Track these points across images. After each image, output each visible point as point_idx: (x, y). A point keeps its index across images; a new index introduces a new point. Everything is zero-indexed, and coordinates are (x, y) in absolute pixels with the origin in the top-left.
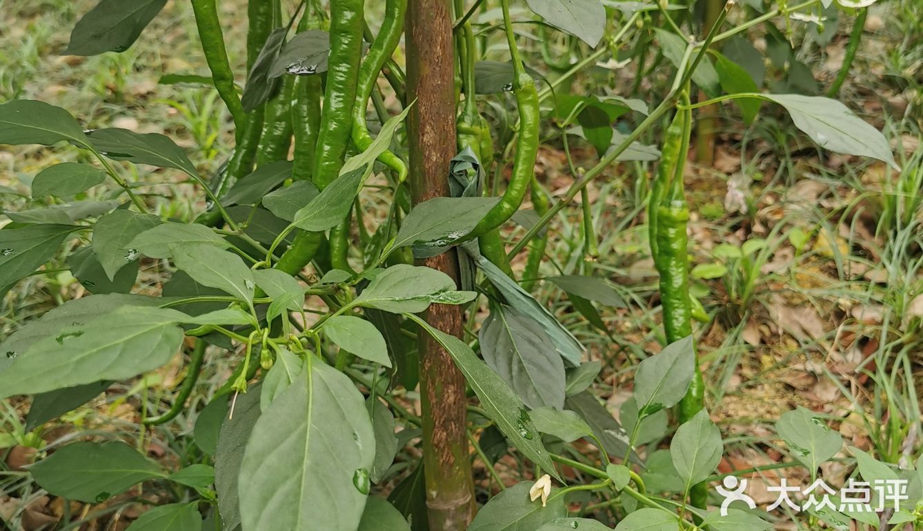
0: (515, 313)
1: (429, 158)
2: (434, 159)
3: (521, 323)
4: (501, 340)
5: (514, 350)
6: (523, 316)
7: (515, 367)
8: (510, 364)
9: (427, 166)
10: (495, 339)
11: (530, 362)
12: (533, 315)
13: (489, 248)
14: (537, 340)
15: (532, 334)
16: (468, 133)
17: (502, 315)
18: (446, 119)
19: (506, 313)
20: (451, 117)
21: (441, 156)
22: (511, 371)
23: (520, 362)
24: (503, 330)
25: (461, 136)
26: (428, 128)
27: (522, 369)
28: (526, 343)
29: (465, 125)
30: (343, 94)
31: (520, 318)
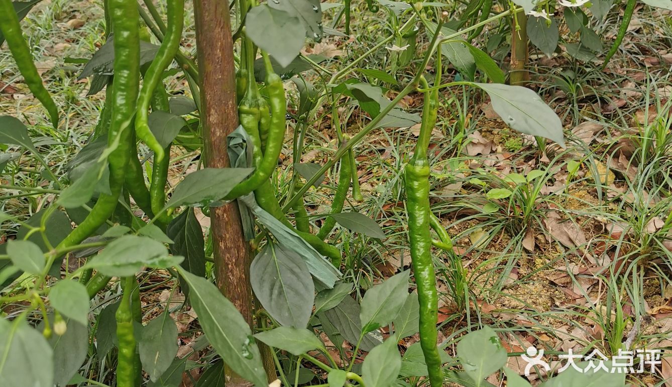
0: (282, 248)
1: (214, 133)
2: (218, 134)
3: (287, 255)
4: (269, 269)
5: (278, 277)
6: (289, 251)
7: (276, 292)
8: (272, 289)
9: (213, 140)
10: (263, 269)
11: (290, 287)
12: (297, 250)
13: (263, 200)
14: (297, 270)
15: (294, 265)
16: (248, 113)
17: (273, 249)
18: (226, 104)
19: (276, 248)
20: (231, 102)
21: (223, 132)
22: (271, 294)
23: (281, 287)
24: (272, 262)
25: (243, 115)
26: (213, 111)
27: (281, 293)
28: (289, 271)
29: (246, 108)
30: (125, 93)
31: (287, 252)
